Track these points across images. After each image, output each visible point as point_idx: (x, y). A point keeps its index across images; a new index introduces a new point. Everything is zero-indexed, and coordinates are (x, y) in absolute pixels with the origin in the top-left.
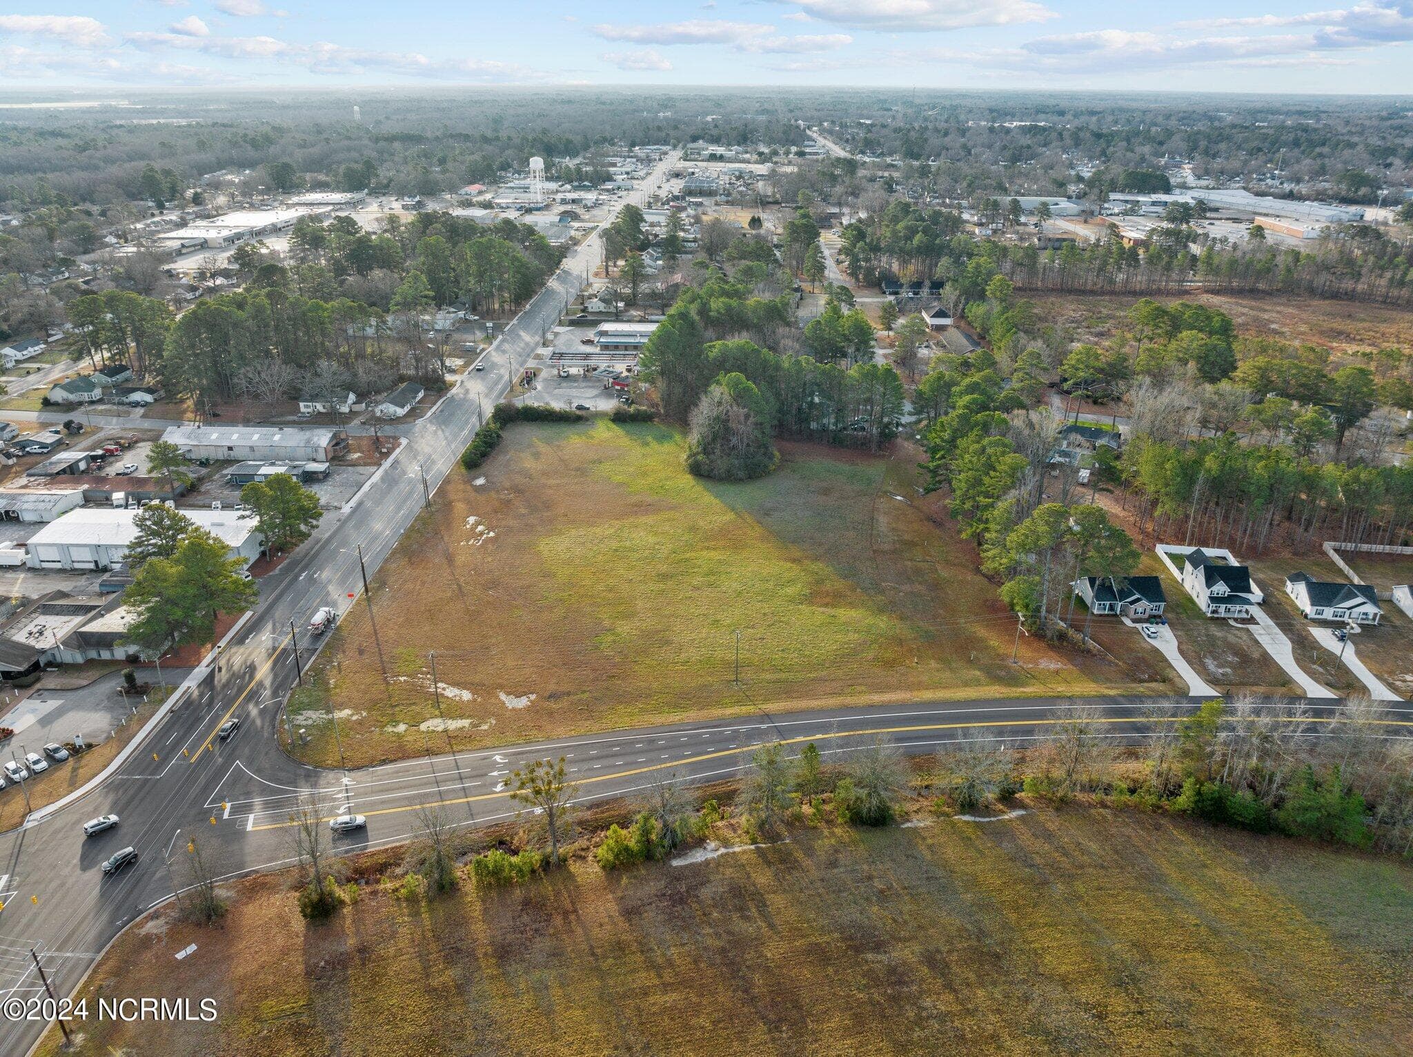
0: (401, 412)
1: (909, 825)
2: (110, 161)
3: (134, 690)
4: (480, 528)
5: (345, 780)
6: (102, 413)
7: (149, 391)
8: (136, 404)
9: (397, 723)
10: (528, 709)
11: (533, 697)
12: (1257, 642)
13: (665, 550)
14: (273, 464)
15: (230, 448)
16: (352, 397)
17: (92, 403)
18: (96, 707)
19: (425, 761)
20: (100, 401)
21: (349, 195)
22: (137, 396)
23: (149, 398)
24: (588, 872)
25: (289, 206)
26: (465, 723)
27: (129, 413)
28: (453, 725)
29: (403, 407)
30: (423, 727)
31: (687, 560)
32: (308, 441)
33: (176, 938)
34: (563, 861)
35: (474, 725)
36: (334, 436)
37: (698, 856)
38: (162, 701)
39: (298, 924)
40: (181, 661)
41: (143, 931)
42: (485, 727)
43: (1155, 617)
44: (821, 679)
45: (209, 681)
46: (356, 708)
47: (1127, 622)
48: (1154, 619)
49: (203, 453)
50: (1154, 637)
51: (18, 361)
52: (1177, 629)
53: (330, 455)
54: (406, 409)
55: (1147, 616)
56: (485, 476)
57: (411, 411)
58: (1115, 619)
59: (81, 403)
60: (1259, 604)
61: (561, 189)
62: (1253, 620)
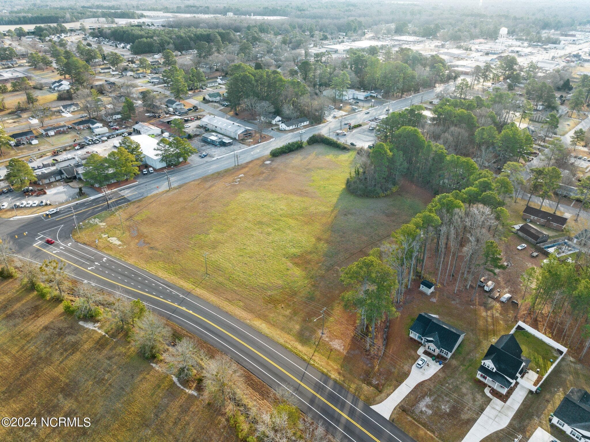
0: (287, 128)
1: (154, 365)
3: (79, 194)
5: (70, 244)
6: (212, 106)
8: (224, 105)
9: (107, 234)
14: (216, 136)
15: (216, 127)
16: (278, 118)
18: (67, 195)
19: (91, 249)
20: (216, 102)
21: (418, 38)
26: (119, 243)
28: (116, 242)
29: (290, 126)
30: (109, 239)
32: (236, 130)
34: (62, 301)
35: (119, 245)
36: (246, 131)
37: (88, 326)
38: (80, 200)
43: (441, 357)
45: (97, 198)
46: (107, 224)
47: (421, 351)
48: (439, 358)
49: (209, 127)
50: (420, 367)
51: (219, 84)
52: (444, 371)
53: (241, 138)
54: (291, 128)
55: (436, 354)
56: (272, 161)
57: (294, 129)
58: (418, 344)
59: (212, 102)
60: (531, 392)
61: (522, 45)
62: (504, 398)
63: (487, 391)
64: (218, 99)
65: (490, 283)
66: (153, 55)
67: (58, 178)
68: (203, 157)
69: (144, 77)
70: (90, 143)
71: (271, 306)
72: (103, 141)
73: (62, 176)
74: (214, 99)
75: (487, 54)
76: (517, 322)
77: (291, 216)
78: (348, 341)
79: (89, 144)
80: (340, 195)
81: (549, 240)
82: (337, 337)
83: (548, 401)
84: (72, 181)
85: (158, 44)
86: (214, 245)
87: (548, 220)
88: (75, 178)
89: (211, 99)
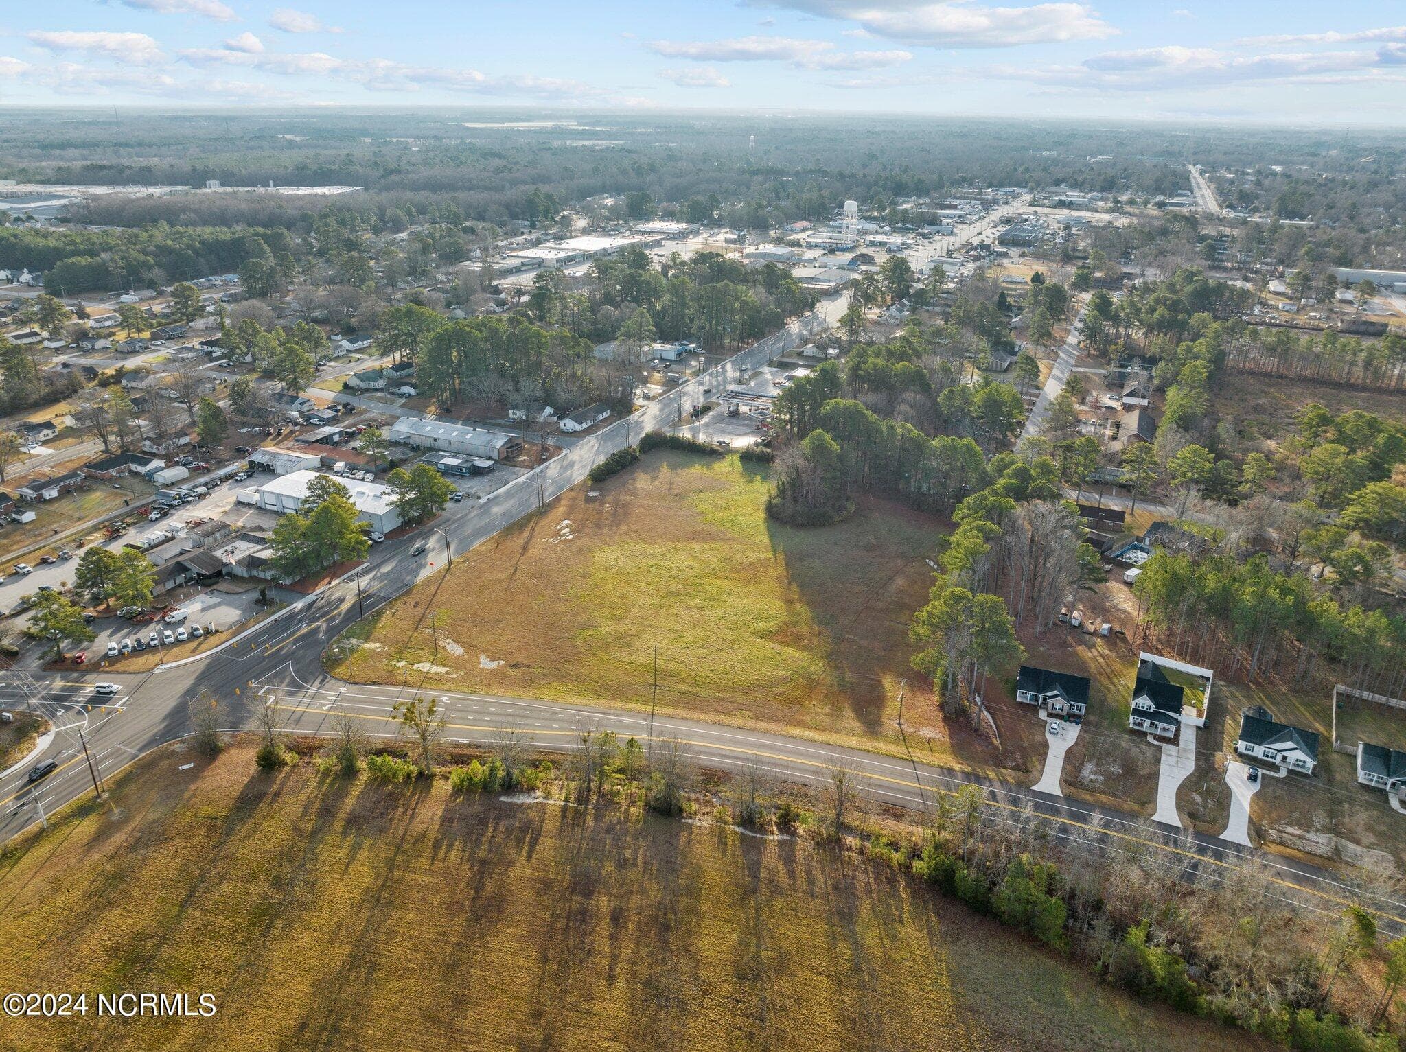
0: (578, 427)
1: (690, 821)
2: (514, 183)
3: (264, 602)
4: (567, 530)
5: (343, 690)
6: (378, 400)
7: (414, 386)
8: (402, 395)
9: (401, 659)
10: (493, 671)
11: (502, 663)
12: (1158, 761)
13: (691, 573)
14: (454, 457)
15: (435, 440)
16: (549, 410)
17: (376, 390)
18: (237, 608)
19: (399, 689)
20: (381, 390)
21: (684, 225)
22: (406, 389)
23: (413, 392)
24: (442, 788)
25: (633, 233)
26: (443, 670)
27: (393, 402)
28: (436, 669)
29: (581, 423)
30: (415, 667)
31: (701, 584)
32: (489, 442)
33: (185, 758)
34: (432, 776)
35: (448, 673)
36: (510, 440)
37: (522, 799)
38: (274, 613)
39: (254, 768)
40: (301, 587)
41: (172, 748)
42: (454, 676)
43: (1074, 716)
44: (723, 700)
45: (310, 605)
46: (384, 644)
47: (1043, 715)
48: (1071, 718)
49: (417, 441)
50: (1054, 733)
51: (349, 351)
52: (1087, 732)
53: (502, 456)
54: (585, 426)
55: (1064, 713)
56: (600, 489)
57: (590, 427)
58: (1033, 709)
59: (368, 390)
60: (1198, 728)
61: (881, 230)
62: (1175, 741)
63: (1150, 739)
64: (381, 383)
65: (1075, 614)
66: (119, 295)
67: (180, 579)
68: (458, 501)
69: (146, 348)
70: (175, 502)
71: (795, 707)
72: (201, 497)
73: (188, 574)
74: (372, 385)
75: (832, 251)
76: (1137, 655)
77: (714, 574)
78: (941, 724)
79: (171, 506)
80: (769, 529)
81: (1115, 547)
82: (922, 725)
83: (1222, 733)
84: (217, 582)
85: (121, 268)
86: (624, 641)
87: (1101, 519)
88: (219, 574)
89: (363, 385)
